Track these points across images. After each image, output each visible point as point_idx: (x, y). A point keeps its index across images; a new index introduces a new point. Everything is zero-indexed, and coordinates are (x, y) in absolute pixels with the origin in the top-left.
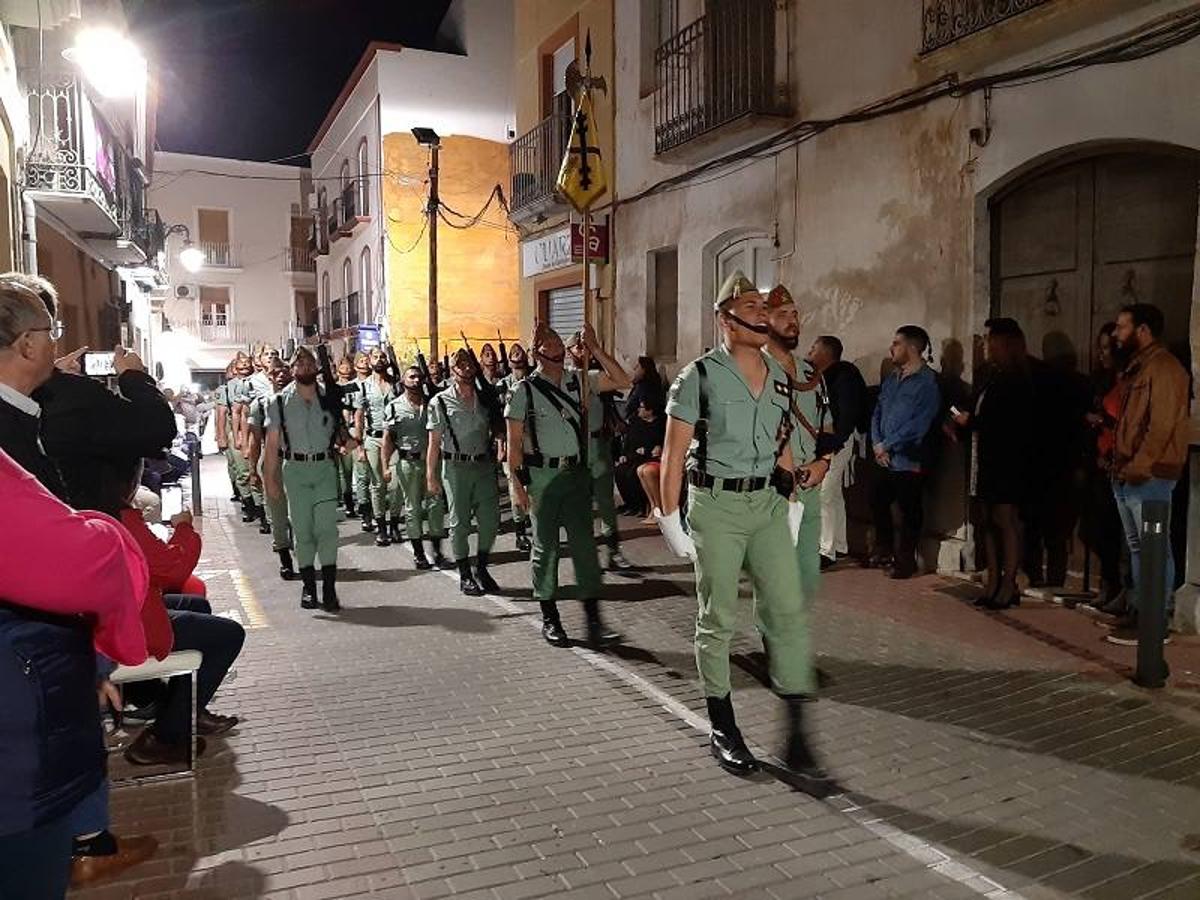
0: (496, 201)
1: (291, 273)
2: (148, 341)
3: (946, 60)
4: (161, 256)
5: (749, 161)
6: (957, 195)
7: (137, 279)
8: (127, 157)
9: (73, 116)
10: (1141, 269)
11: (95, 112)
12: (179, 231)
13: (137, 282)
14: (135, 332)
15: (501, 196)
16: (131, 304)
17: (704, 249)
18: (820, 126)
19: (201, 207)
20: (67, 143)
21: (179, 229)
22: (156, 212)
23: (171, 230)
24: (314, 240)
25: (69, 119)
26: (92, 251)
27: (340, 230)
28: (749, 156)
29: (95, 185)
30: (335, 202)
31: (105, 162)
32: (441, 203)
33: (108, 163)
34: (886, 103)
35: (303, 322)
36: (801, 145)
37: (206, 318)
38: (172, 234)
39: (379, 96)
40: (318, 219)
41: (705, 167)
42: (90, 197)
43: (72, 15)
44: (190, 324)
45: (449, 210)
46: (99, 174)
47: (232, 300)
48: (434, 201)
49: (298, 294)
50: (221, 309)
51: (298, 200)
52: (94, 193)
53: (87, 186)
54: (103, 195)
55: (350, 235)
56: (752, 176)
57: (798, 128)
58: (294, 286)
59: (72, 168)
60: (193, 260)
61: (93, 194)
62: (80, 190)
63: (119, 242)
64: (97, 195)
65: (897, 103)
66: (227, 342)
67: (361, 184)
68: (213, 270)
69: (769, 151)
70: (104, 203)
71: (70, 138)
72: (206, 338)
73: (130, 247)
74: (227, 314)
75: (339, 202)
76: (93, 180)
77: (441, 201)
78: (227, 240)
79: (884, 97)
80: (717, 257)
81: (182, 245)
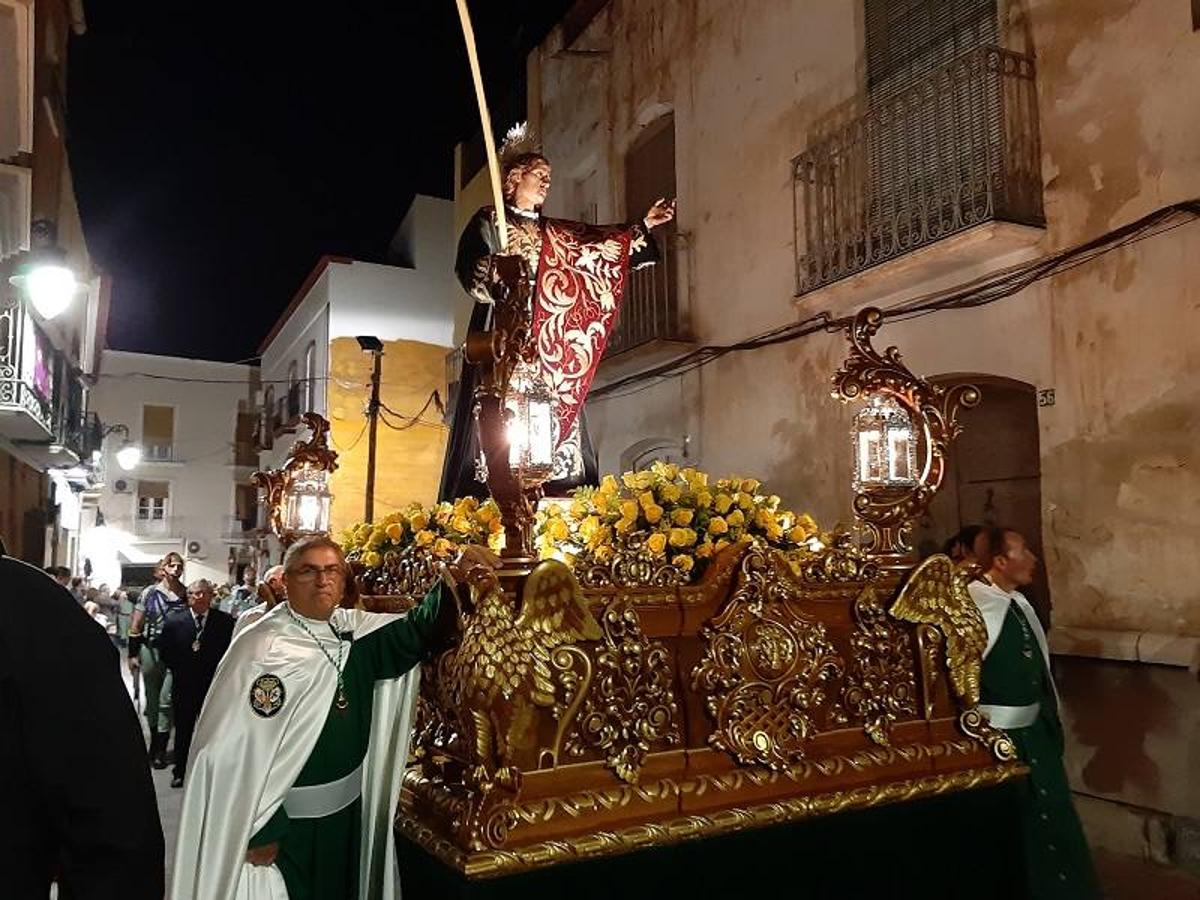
0: (433, 406)
1: (233, 467)
2: (76, 540)
3: (818, 301)
4: (96, 455)
5: (659, 379)
6: (838, 418)
7: (70, 480)
8: (69, 366)
9: (15, 334)
10: (1000, 489)
11: (39, 331)
12: (118, 431)
13: (70, 483)
14: (61, 533)
15: (438, 401)
16: (59, 506)
17: (622, 456)
18: (720, 351)
19: (147, 403)
20: (6, 360)
21: (117, 429)
22: (96, 415)
23: (111, 430)
24: (258, 437)
25: (11, 337)
26: (23, 456)
27: (285, 426)
28: (658, 375)
29: (31, 397)
30: (281, 400)
31: (44, 375)
32: (383, 405)
33: (46, 376)
34: (773, 334)
35: (243, 515)
36: (704, 367)
37: (143, 513)
38: (112, 433)
39: (328, 305)
40: (264, 415)
41: (620, 383)
42: (24, 409)
43: (22, 248)
44: (126, 518)
45: (389, 411)
46: (36, 387)
47: (171, 494)
48: (375, 403)
49: (239, 488)
50: (159, 503)
51: (246, 396)
52: (30, 405)
53: (22, 398)
54: (38, 405)
55: (294, 432)
56: (662, 393)
57: (699, 352)
58: (236, 479)
59: (10, 382)
60: (130, 458)
61: (27, 406)
62: (15, 403)
63: (52, 447)
64: (31, 407)
65: (782, 334)
66: (162, 537)
67: (308, 384)
68: (152, 464)
69: (676, 371)
70: (39, 414)
71: (9, 354)
72: (140, 533)
73: (63, 452)
74: (164, 508)
75: (285, 401)
76: (29, 392)
77: (382, 402)
78: (170, 435)
79: (772, 329)
80: (634, 463)
81: (121, 444)
